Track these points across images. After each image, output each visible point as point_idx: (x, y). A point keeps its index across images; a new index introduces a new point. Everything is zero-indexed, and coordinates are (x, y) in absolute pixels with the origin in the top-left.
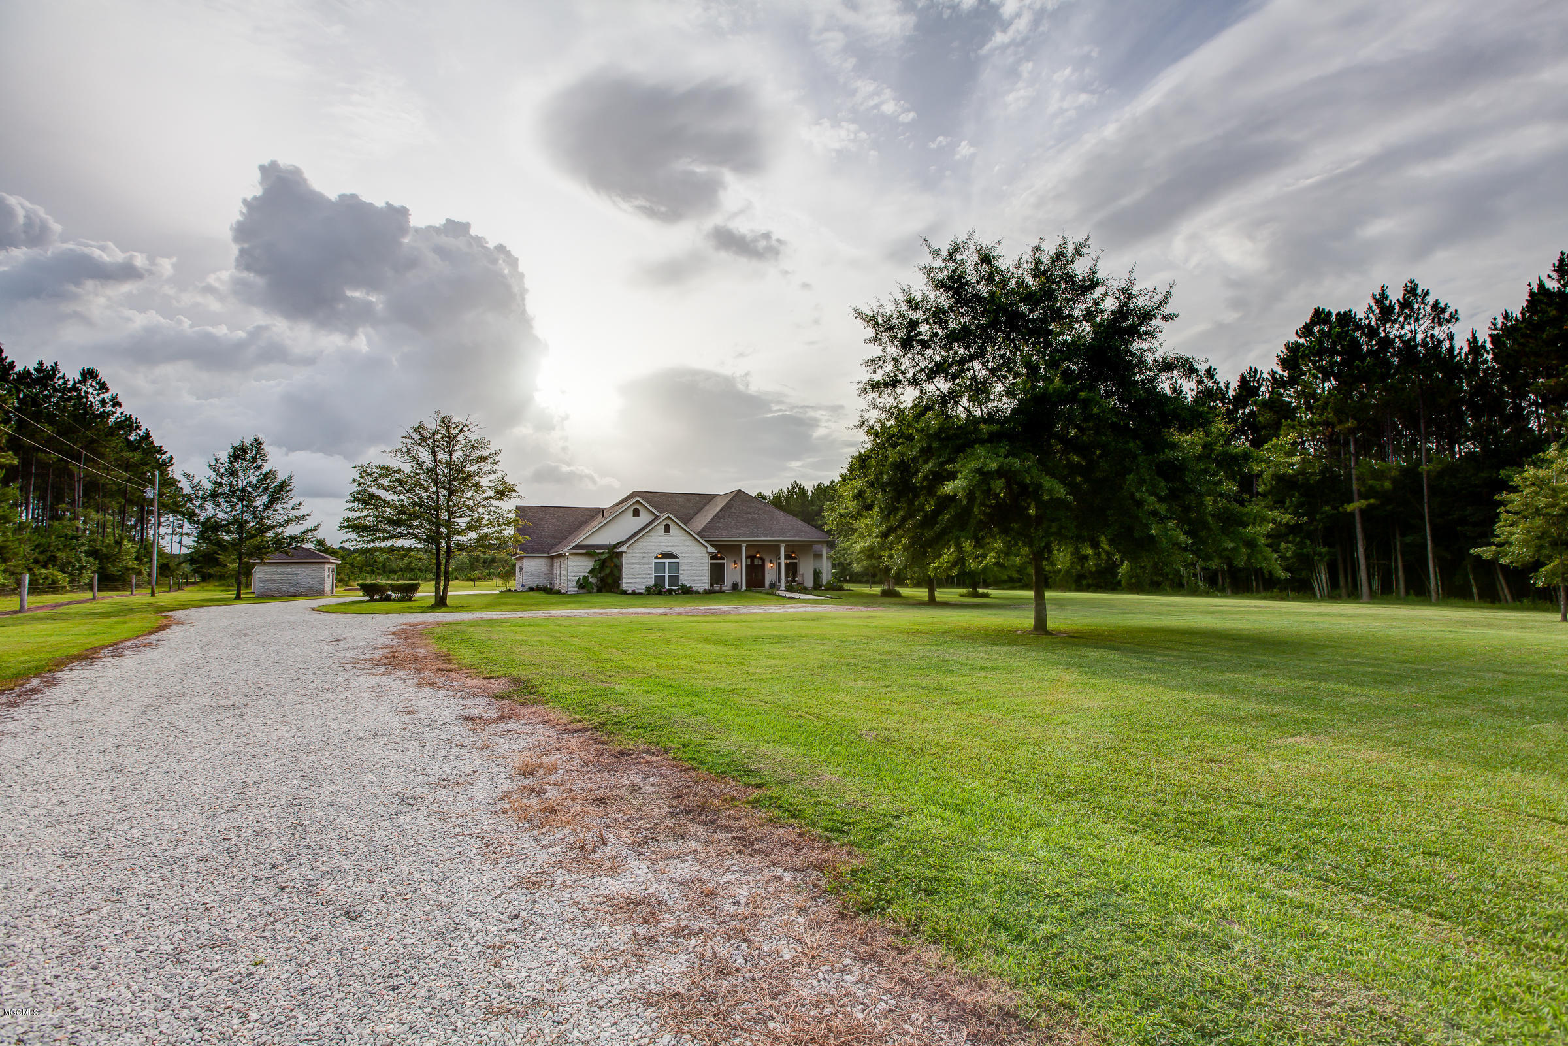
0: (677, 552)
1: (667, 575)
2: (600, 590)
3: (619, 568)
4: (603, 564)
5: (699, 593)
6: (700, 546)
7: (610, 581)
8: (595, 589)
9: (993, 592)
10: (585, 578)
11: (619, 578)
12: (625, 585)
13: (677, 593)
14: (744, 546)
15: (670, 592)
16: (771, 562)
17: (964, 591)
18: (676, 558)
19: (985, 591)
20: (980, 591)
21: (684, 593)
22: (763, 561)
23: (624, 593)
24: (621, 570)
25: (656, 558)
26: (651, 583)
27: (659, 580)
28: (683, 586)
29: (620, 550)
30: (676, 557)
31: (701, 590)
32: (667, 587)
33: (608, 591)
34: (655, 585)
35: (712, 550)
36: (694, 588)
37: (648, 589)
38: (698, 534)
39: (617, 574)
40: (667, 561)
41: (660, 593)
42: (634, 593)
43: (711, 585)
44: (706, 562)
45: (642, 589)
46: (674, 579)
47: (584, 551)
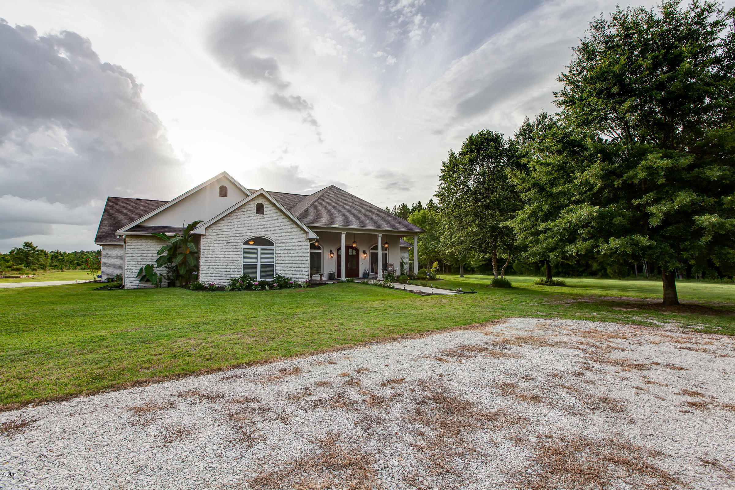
0: (272, 238)
1: (259, 264)
2: (171, 284)
3: (196, 255)
4: (174, 250)
5: (300, 286)
6: (299, 231)
7: (182, 272)
8: (165, 282)
9: (568, 280)
10: (149, 268)
11: (197, 267)
12: (204, 278)
13: (271, 286)
14: (344, 234)
15: (263, 285)
16: (365, 252)
17: (537, 279)
18: (273, 244)
19: (561, 279)
20: (554, 279)
21: (281, 287)
22: (357, 251)
23: (200, 288)
24: (198, 259)
25: (246, 243)
26: (239, 273)
27: (249, 269)
28: (280, 278)
29: (196, 232)
30: (271, 243)
31: (301, 282)
32: (259, 279)
33: (182, 286)
34: (244, 278)
35: (312, 235)
36: (293, 280)
37: (234, 282)
38: (298, 218)
39: (192, 262)
40: (259, 247)
41: (249, 287)
42: (213, 288)
43: (311, 275)
44: (306, 250)
45: (225, 282)
46: (268, 268)
47: (149, 234)
